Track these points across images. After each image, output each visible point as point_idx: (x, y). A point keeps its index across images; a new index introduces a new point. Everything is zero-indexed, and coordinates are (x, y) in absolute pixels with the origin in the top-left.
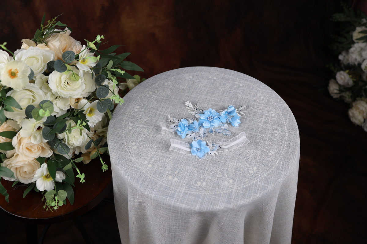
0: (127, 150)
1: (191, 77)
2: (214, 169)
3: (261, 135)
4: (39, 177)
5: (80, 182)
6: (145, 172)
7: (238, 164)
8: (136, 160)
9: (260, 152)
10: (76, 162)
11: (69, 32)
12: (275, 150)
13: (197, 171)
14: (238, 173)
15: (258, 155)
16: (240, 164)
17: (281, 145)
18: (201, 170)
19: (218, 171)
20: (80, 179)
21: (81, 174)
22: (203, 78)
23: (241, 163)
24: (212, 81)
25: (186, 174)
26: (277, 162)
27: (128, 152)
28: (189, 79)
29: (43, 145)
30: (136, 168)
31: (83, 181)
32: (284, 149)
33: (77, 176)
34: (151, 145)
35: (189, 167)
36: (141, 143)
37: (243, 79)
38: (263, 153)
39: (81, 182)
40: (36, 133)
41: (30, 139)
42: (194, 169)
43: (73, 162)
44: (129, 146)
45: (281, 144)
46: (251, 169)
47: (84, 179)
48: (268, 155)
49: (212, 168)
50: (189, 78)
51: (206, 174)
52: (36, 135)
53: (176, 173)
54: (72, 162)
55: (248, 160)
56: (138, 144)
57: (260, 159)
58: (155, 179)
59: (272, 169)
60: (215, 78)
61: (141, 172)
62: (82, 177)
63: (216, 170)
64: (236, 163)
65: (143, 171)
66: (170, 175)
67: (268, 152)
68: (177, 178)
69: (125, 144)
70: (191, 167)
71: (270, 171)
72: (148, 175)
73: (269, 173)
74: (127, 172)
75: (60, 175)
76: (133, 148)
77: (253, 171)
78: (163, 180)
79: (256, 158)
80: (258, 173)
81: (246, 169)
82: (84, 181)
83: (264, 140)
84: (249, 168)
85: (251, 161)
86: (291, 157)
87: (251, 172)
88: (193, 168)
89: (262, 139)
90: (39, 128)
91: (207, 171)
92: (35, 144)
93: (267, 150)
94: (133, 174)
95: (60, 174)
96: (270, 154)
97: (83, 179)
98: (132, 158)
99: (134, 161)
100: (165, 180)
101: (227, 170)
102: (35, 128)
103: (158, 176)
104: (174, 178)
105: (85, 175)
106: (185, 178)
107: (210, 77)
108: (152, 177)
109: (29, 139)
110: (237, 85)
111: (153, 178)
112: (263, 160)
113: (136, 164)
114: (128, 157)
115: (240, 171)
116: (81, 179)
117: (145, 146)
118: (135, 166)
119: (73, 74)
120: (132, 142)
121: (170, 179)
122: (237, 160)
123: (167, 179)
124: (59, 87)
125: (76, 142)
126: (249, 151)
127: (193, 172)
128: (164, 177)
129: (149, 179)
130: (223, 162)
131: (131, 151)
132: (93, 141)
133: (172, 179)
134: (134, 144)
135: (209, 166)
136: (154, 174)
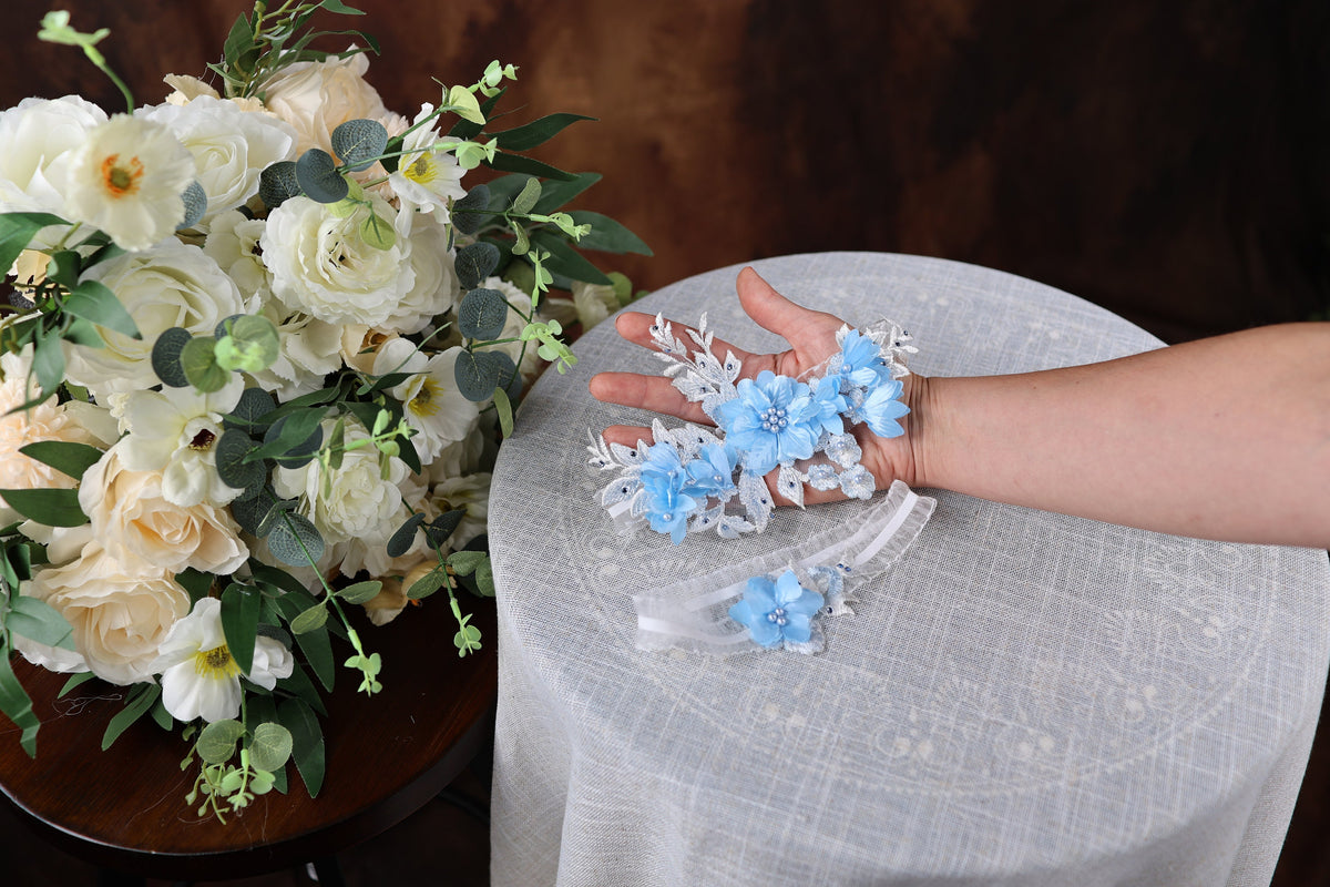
0: (578, 581)
1: (842, 293)
2: (966, 683)
4: (180, 657)
5: (360, 690)
6: (657, 681)
7: (1071, 665)
8: (618, 626)
9: (1163, 621)
10: (349, 599)
11: (359, 62)
12: (1233, 617)
13: (890, 688)
14: (1075, 709)
16: (1081, 669)
17: (1256, 595)
18: (909, 687)
19: (986, 694)
20: (358, 675)
21: (367, 656)
22: (893, 300)
23: (1086, 664)
24: (933, 311)
25: (842, 701)
26: (1247, 670)
27: (582, 588)
28: (836, 301)
29: (212, 514)
30: (616, 659)
31: (370, 685)
32: (1271, 614)
33: (350, 663)
34: (682, 563)
35: (852, 669)
36: (637, 554)
37: (1062, 313)
38: (1178, 626)
39: (365, 691)
40: (187, 460)
41: (160, 479)
42: (879, 680)
43: (336, 597)
44: (586, 560)
45: (1252, 588)
46: (1131, 691)
47: (378, 678)
48: (1203, 637)
49: (956, 680)
50: (836, 297)
51: (933, 704)
52: (185, 465)
53: (797, 692)
54: (330, 601)
55: (1117, 654)
56: (624, 558)
57: (1169, 652)
58: (704, 717)
59: (1227, 699)
60: (942, 302)
61: (639, 680)
62: (369, 666)
63: (976, 687)
64: (1061, 662)
65: (649, 677)
66: (770, 699)
67: (1198, 620)
68: (803, 713)
69: (569, 554)
70: (861, 671)
71: (1220, 707)
72: (673, 697)
73: (1214, 713)
74: (577, 678)
75: (269, 654)
76: (603, 571)
77: (1143, 701)
78: (740, 722)
79: (1154, 647)
80: (1164, 713)
81: (1111, 690)
82: (377, 687)
83: (1177, 569)
84: (1125, 687)
85: (1128, 659)
86: (1307, 650)
87: (1133, 705)
88: (871, 675)
89: (1167, 566)
90: (202, 439)
91: (935, 690)
92: (177, 503)
93: (1197, 613)
94: (605, 686)
95: (271, 651)
96: (1209, 633)
97: (373, 679)
98: (598, 615)
99: (608, 628)
100: (750, 720)
101: (1025, 692)
102: (186, 439)
103: (714, 701)
104: (789, 716)
105: (382, 663)
106: (838, 718)
107: (923, 298)
108: (691, 702)
109: (155, 484)
110: (1038, 334)
111: (693, 710)
112: (1182, 655)
113: (618, 643)
114: (582, 612)
115: (1086, 700)
116: (367, 680)
117: (654, 564)
118: (613, 650)
119: (372, 218)
120: (600, 545)
121: (771, 720)
122: (1067, 651)
123: (755, 720)
124: (306, 270)
125: (351, 518)
126: (1117, 612)
127: (873, 692)
128: (742, 710)
129: (676, 711)
130: (1003, 653)
131: (593, 585)
132: (423, 524)
133: (778, 719)
134: (605, 553)
135: (946, 669)
136: (697, 694)
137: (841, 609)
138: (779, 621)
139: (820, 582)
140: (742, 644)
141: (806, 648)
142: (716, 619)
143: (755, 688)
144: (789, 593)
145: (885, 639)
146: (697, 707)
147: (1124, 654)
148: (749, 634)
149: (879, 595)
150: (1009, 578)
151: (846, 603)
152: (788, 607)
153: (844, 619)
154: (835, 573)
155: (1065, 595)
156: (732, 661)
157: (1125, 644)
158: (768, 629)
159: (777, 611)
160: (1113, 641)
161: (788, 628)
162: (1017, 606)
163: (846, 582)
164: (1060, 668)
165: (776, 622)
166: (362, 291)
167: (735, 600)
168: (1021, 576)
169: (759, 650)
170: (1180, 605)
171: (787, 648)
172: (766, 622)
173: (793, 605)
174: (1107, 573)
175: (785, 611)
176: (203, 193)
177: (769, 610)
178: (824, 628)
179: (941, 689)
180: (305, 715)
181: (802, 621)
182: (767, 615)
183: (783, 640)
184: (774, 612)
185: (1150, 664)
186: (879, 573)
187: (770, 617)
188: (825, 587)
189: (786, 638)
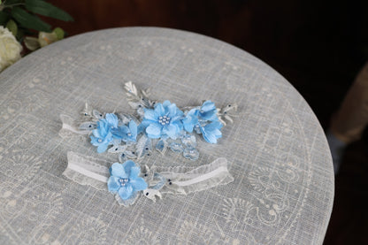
16: (205, 228)
18: (118, 230)
19: (155, 238)
24: (186, 54)
26: (286, 234)
38: (258, 208)
42: (104, 225)
48: (268, 215)
49: (142, 229)
51: (127, 241)
53: (62, 228)
55: (225, 221)
57: (250, 222)
60: (191, 50)
63: (151, 233)
66: (47, 231)
67: (268, 206)
70: (97, 220)
79: (243, 218)
81: (217, 240)
83: (263, 179)
84: (224, 239)
85: (229, 224)
96: (272, 213)
101: (174, 238)
107: (183, 48)
112: (256, 224)
122: (201, 218)
143: (42, 224)
147: (228, 221)
157: (230, 216)
160: (225, 214)
164: (195, 226)
170: (260, 198)
185: (239, 227)
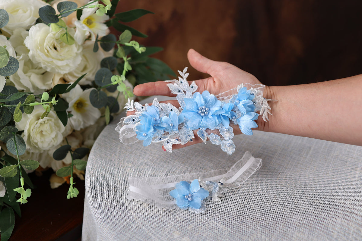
2: (263, 237)
3: (356, 197)
6: (133, 214)
7: (311, 237)
9: (355, 226)
13: (230, 233)
15: (352, 231)
18: (238, 234)
23: (317, 237)
25: (208, 235)
27: (116, 176)
30: (120, 203)
34: (158, 173)
35: (215, 223)
42: (226, 229)
49: (259, 235)
53: (189, 228)
55: (332, 236)
56: (136, 168)
58: (147, 231)
64: (306, 235)
66: (178, 229)
68: (189, 237)
70: (219, 224)
72: (137, 221)
74: (102, 207)
78: (162, 236)
88: (223, 227)
91: (249, 237)
98: (119, 186)
100: (166, 236)
103: (154, 226)
104: (183, 237)
108: (144, 225)
111: (144, 228)
113: (123, 197)
117: (147, 172)
118: (120, 200)
119: (66, 33)
120: (128, 162)
121: (175, 237)
122: (310, 231)
123: (169, 236)
124: (39, 48)
125: (42, 142)
126: (333, 219)
127: (222, 233)
128: (164, 231)
129: (137, 227)
130: (281, 227)
131: (121, 175)
132: (71, 151)
133: (178, 237)
134: (129, 165)
135: (255, 230)
136: (147, 222)
137: (216, 199)
138: (189, 199)
139: (210, 187)
140: (172, 206)
141: (198, 211)
142: (165, 195)
143: (172, 223)
144: (195, 189)
145: (232, 214)
146: (146, 226)
147: (335, 236)
148: (176, 202)
149: (234, 196)
150: (288, 198)
151: (218, 197)
152: (194, 194)
153: (217, 203)
154: (217, 185)
155: (312, 209)
156: (166, 211)
157: (336, 233)
158: (184, 201)
159: (189, 195)
160: (331, 230)
161: (192, 202)
162: (290, 209)
163: (220, 189)
164: (306, 237)
165: (187, 199)
166: (59, 60)
167: (174, 188)
168: (294, 199)
169: (178, 209)
171: (190, 210)
172: (184, 198)
173: (196, 194)
174: (331, 203)
175: (192, 196)
176: (8, 16)
177: (186, 194)
178: (208, 205)
179: (252, 237)
180: (10, 214)
181: (198, 200)
182: (185, 196)
183: (189, 206)
184: (188, 195)
186: (235, 188)
187: (186, 197)
188: (211, 190)
189: (190, 206)
